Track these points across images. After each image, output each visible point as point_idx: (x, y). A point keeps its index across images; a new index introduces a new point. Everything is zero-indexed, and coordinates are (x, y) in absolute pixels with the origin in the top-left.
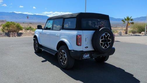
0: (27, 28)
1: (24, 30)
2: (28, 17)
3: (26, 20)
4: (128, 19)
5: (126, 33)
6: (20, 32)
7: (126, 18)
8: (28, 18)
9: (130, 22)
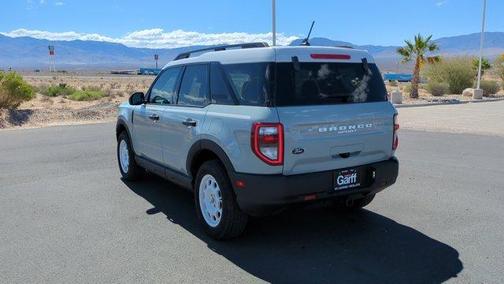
0: (52, 90)
1: (39, 96)
2: (51, 48)
3: (47, 61)
4: (420, 44)
5: (415, 95)
6: (24, 106)
7: (413, 43)
8: (52, 53)
9: (427, 54)
